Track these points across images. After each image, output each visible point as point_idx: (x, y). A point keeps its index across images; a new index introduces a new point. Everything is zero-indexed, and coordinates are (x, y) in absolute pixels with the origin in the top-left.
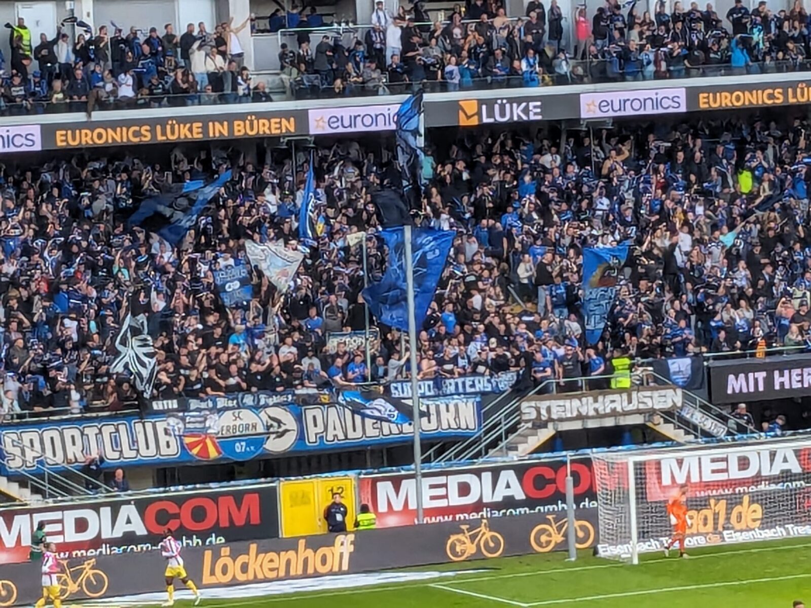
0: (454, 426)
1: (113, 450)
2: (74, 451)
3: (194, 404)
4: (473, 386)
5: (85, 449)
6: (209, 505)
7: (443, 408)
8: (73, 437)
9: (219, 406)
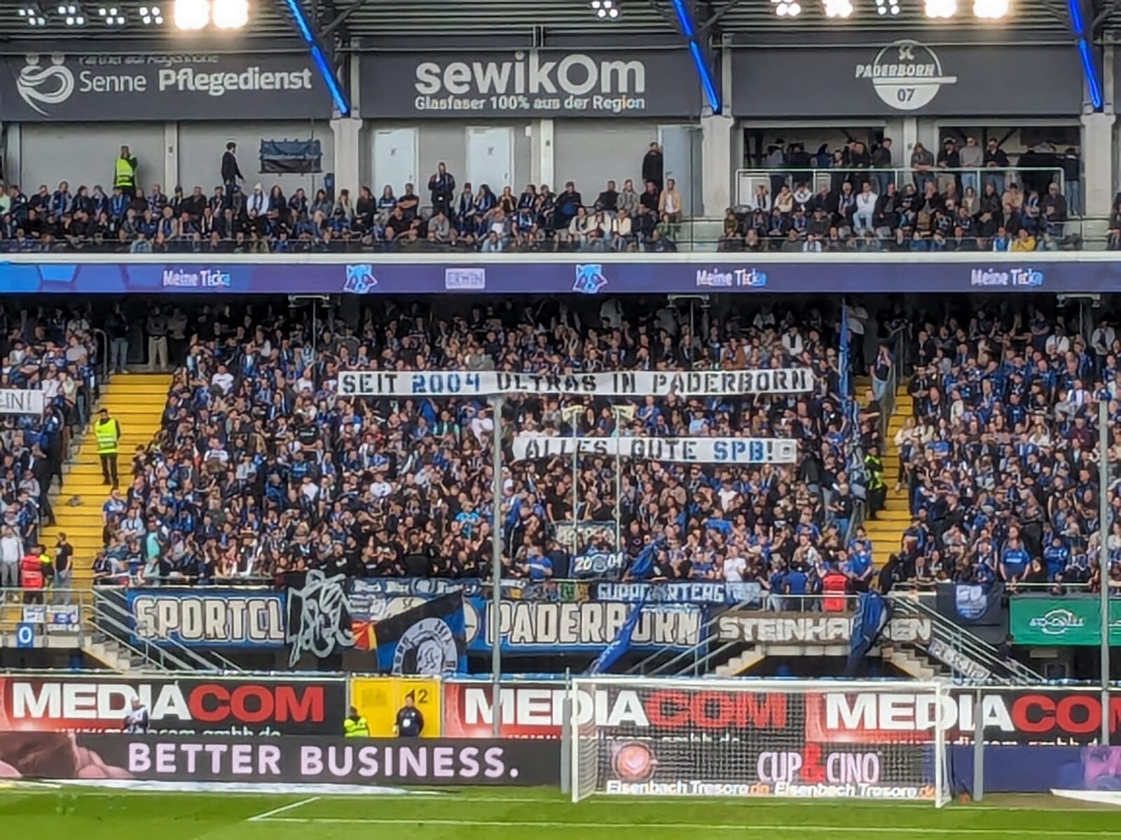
0: (669, 639)
1: (259, 629)
2: (215, 626)
3: (359, 585)
4: (700, 593)
5: (228, 626)
6: (265, 696)
7: (659, 618)
8: (216, 610)
9: (389, 590)
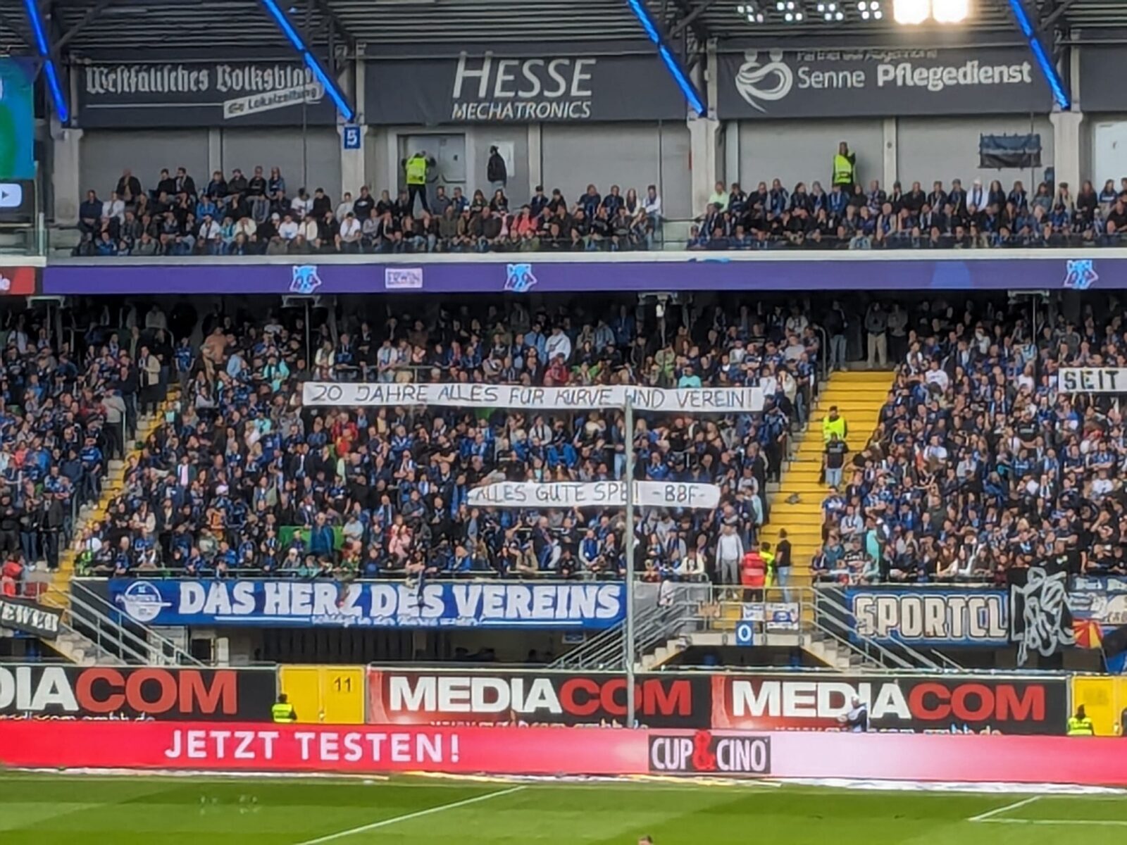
1: (979, 627)
2: (935, 624)
3: (1080, 583)
5: (948, 624)
6: (985, 693)
8: (935, 608)
9: (1111, 588)
